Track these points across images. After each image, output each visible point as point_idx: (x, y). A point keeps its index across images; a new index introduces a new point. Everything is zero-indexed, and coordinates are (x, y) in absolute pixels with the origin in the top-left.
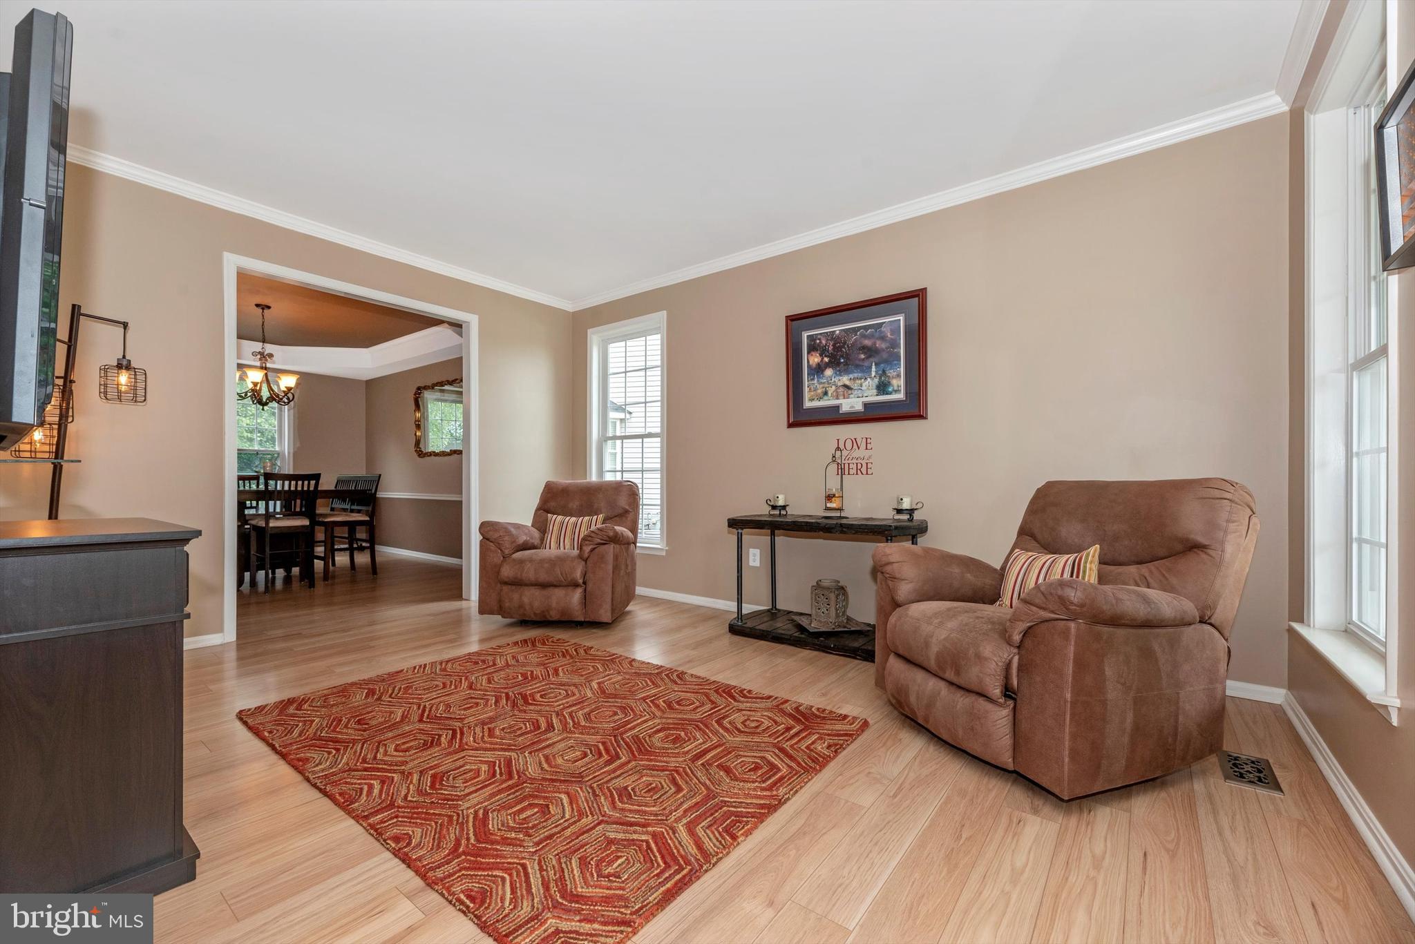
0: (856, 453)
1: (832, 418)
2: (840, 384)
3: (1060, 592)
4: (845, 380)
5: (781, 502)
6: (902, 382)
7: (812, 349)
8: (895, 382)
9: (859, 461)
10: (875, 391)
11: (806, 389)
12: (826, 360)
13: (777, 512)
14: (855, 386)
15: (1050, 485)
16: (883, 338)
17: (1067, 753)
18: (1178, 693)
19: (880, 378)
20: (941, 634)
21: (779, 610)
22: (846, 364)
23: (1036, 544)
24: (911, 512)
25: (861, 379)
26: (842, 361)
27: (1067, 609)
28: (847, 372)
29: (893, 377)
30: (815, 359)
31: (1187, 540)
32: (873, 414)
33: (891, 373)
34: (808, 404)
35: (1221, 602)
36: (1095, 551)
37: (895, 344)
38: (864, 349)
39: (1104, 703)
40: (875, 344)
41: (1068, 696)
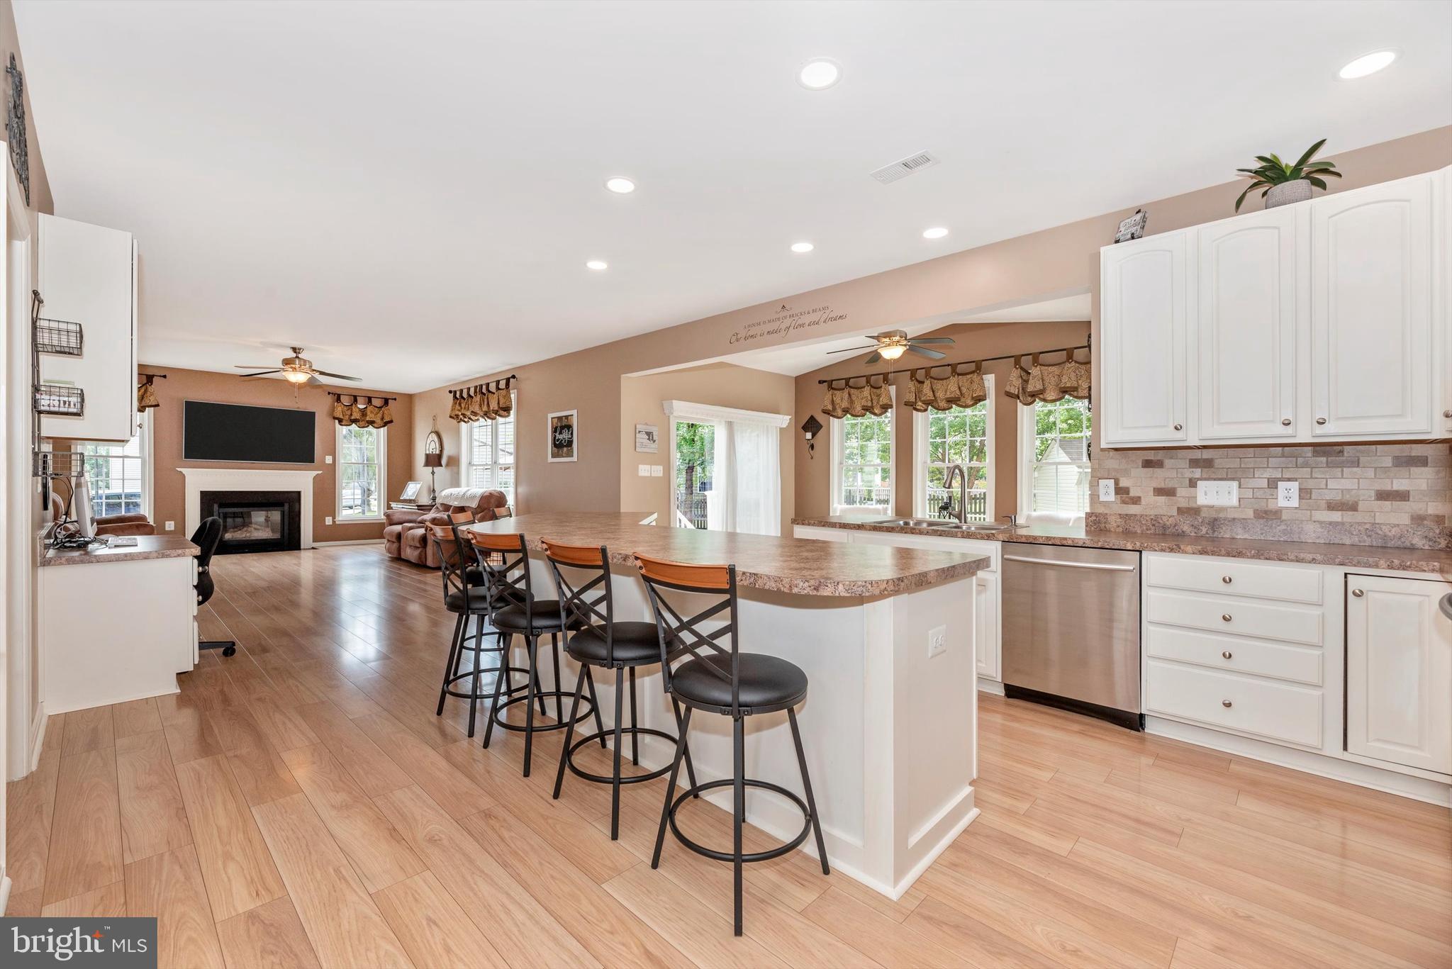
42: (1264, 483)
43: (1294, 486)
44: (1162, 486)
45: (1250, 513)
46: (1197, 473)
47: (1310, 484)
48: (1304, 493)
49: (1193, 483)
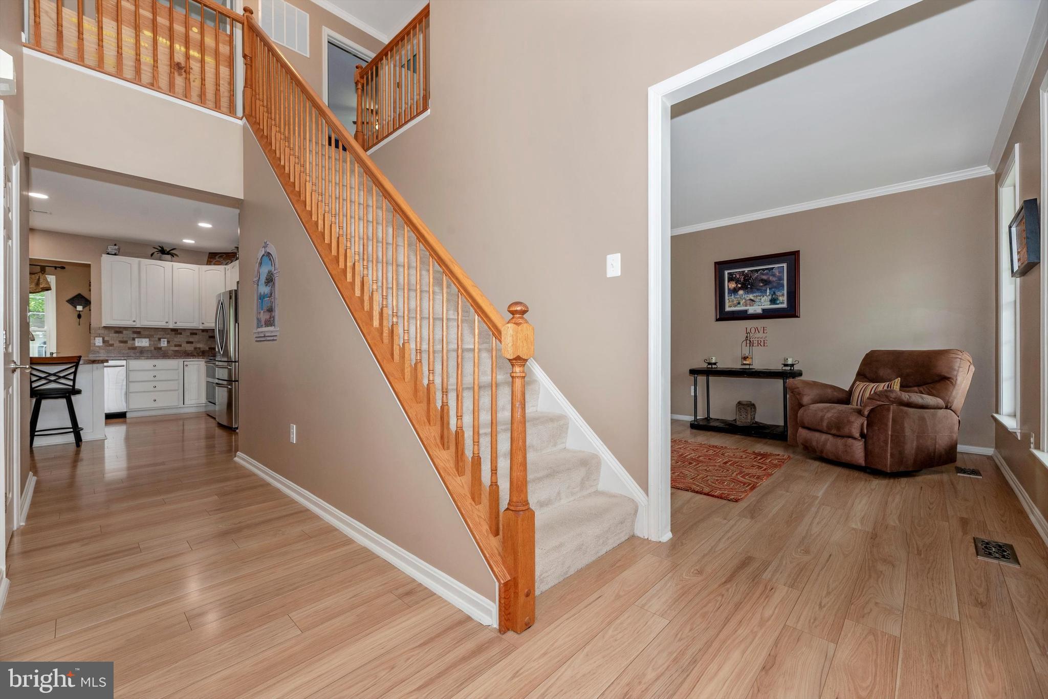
0: (758, 335)
1: (743, 316)
2: (748, 299)
3: (886, 394)
4: (751, 296)
5: (713, 361)
6: (785, 298)
7: (730, 280)
8: (781, 298)
9: (759, 339)
10: (769, 303)
11: (727, 301)
12: (739, 286)
13: (710, 366)
14: (757, 300)
15: (873, 352)
16: (774, 275)
17: (889, 454)
18: (936, 436)
19: (772, 296)
20: (829, 415)
21: (712, 419)
22: (751, 288)
23: (867, 380)
24: (792, 365)
25: (760, 296)
26: (749, 286)
27: (890, 400)
28: (752, 292)
29: (780, 296)
30: (733, 285)
31: (940, 375)
32: (767, 315)
33: (778, 293)
34: (728, 309)
35: (956, 400)
36: (898, 380)
37: (781, 279)
38: (762, 280)
39: (904, 437)
40: (769, 278)
41: (890, 433)
42: (157, 339)
43: (166, 340)
44: (122, 340)
45: (153, 348)
46: (135, 336)
47: (170, 339)
48: (168, 342)
49: (134, 339)
